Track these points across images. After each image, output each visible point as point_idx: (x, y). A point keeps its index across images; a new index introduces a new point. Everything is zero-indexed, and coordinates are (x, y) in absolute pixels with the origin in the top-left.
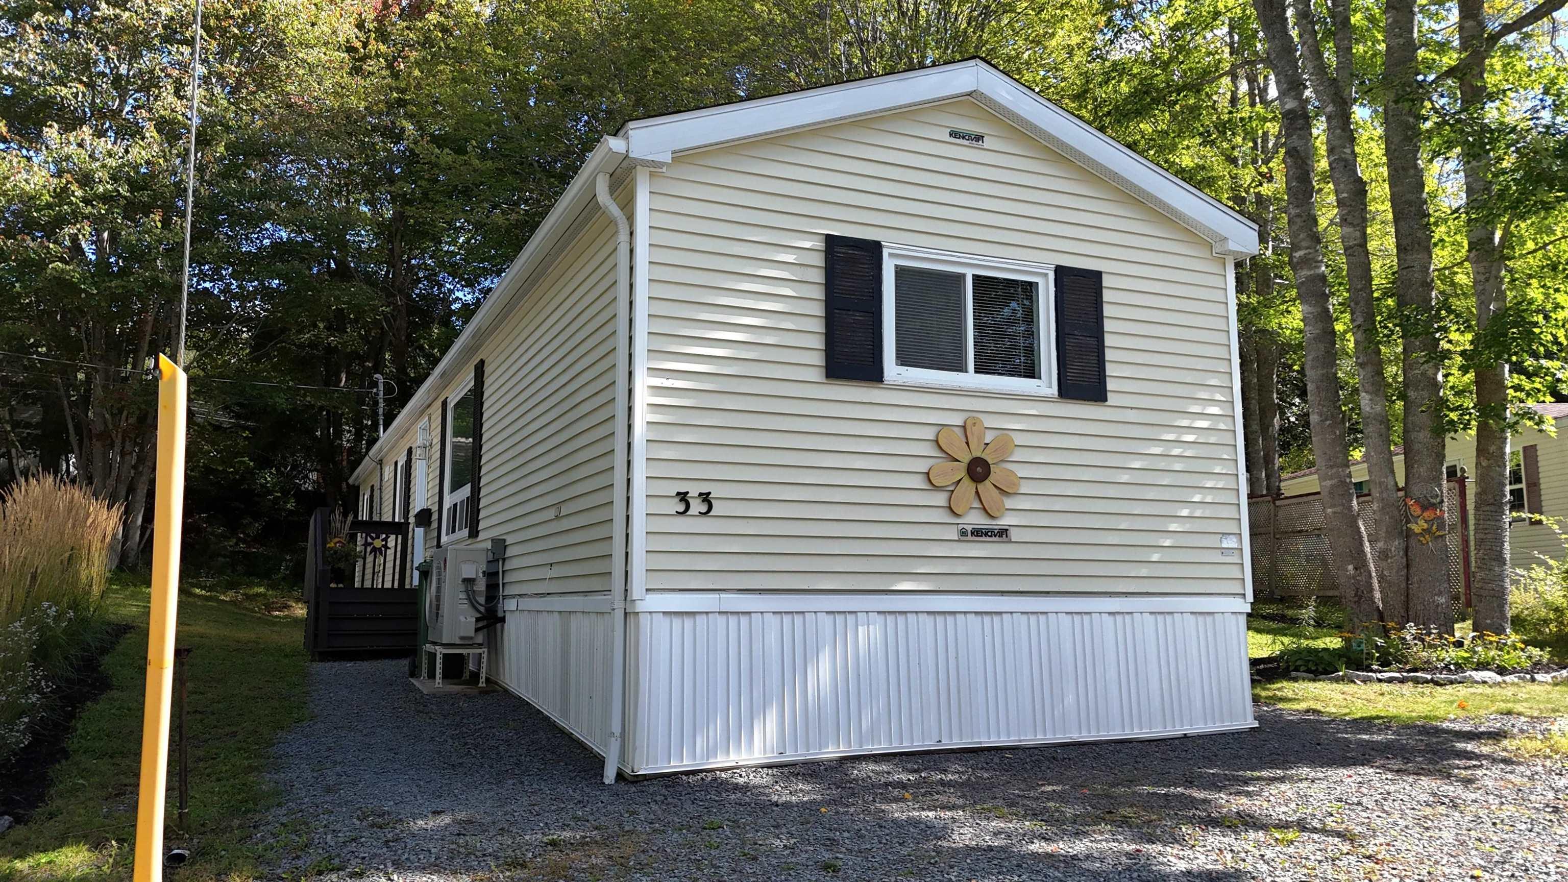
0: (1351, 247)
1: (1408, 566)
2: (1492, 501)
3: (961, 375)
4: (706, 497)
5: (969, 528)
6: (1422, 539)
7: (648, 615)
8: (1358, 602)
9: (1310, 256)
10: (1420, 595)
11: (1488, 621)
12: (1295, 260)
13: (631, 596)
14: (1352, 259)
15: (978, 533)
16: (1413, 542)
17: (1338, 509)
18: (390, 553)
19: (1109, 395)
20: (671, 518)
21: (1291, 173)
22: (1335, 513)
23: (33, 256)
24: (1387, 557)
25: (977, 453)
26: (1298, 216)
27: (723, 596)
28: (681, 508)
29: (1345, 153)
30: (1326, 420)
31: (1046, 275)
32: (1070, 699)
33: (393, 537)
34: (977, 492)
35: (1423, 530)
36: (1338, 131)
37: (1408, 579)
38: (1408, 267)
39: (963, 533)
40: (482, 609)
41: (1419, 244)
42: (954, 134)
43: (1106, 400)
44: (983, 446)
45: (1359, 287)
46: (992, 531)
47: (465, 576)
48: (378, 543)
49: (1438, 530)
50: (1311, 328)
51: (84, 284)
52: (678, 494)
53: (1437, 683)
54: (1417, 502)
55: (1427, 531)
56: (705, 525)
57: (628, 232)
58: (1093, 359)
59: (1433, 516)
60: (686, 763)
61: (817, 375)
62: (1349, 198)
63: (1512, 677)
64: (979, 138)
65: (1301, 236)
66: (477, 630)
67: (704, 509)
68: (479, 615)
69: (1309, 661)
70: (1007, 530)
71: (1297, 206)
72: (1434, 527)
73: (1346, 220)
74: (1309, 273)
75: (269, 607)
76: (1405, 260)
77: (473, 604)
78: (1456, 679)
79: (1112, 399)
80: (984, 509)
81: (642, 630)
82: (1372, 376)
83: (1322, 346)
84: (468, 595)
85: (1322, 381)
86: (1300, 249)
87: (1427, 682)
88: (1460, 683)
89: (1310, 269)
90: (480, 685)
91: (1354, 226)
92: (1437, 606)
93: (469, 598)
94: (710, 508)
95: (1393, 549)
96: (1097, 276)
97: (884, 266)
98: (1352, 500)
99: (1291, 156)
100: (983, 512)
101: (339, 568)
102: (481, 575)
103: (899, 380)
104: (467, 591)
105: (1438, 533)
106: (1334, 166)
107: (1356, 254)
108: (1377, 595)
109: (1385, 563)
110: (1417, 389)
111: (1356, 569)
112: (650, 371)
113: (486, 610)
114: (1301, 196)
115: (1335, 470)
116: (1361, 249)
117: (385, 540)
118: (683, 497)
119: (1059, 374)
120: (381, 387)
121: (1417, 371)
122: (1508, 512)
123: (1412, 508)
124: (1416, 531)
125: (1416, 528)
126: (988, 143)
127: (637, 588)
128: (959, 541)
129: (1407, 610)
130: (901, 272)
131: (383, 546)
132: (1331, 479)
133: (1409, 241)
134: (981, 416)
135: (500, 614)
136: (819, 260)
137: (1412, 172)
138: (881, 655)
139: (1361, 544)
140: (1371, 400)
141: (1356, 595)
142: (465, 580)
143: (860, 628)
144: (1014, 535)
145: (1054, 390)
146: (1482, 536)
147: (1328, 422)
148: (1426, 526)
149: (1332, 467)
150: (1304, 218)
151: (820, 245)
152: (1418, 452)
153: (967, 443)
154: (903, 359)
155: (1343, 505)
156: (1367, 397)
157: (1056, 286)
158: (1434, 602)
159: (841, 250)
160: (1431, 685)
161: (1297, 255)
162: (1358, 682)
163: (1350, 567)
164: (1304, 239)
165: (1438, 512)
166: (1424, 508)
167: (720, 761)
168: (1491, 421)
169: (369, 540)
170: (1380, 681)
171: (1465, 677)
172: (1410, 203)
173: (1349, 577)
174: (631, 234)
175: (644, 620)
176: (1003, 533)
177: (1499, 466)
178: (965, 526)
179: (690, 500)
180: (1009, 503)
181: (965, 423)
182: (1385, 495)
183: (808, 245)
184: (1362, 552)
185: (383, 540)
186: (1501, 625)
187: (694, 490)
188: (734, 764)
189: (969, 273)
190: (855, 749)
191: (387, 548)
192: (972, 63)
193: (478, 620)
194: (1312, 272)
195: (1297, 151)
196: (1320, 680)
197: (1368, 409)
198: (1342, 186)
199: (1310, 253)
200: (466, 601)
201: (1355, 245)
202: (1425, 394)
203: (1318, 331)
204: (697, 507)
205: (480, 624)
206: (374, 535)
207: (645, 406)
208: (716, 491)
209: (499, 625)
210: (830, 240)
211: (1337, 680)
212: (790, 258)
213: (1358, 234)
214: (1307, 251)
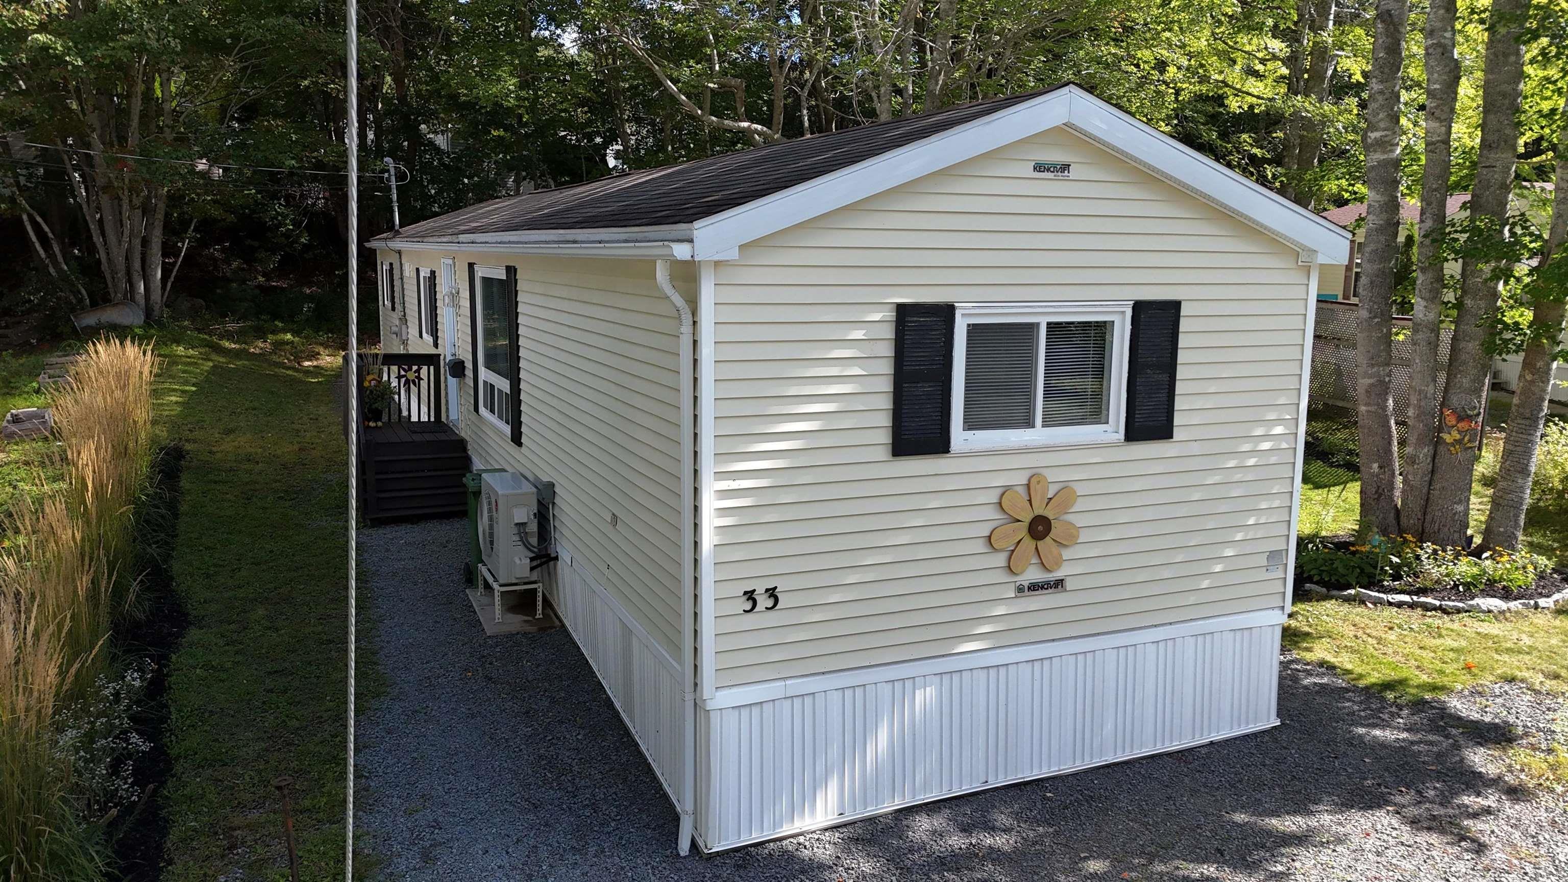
0: (1433, 143)
1: (1433, 471)
2: (1528, 415)
3: (1029, 431)
4: (772, 593)
5: (1026, 584)
6: (1452, 449)
7: (719, 712)
8: (1378, 499)
9: (1387, 139)
10: (1440, 501)
11: (1502, 530)
12: (1369, 141)
13: (702, 696)
14: (1434, 156)
15: (1034, 587)
16: (1442, 449)
17: (1373, 409)
18: (424, 384)
19: (1175, 430)
20: (740, 617)
21: (1380, 41)
22: (1368, 411)
23: (9, 25)
24: (1414, 463)
25: (1039, 511)
26: (1381, 92)
27: (788, 682)
28: (748, 606)
29: (1445, 38)
30: (1375, 317)
31: (1123, 313)
32: (1109, 727)
33: (425, 368)
34: (1037, 548)
35: (1455, 440)
36: (1442, 12)
37: (1430, 484)
38: (1489, 167)
39: (1020, 589)
40: (535, 550)
41: (1506, 142)
42: (1039, 167)
43: (1172, 437)
44: (1046, 501)
45: (1434, 186)
46: (1048, 583)
47: (516, 521)
48: (411, 375)
49: (1469, 441)
50: (1374, 217)
51: (69, 55)
52: (746, 593)
53: (1444, 611)
54: (1454, 411)
55: (1459, 442)
56: (773, 618)
57: (691, 323)
58: (1163, 396)
59: (1467, 427)
60: (756, 837)
61: (883, 453)
62: (1441, 90)
63: (1517, 603)
64: (1065, 167)
65: (1381, 116)
66: (532, 569)
67: (770, 603)
68: (533, 555)
69: (1323, 571)
70: (1062, 580)
71: (1382, 82)
72: (1466, 439)
73: (1433, 114)
74: (1382, 157)
75: (298, 359)
76: (1488, 158)
77: (527, 545)
78: (1463, 608)
79: (1178, 434)
80: (1042, 563)
81: (712, 725)
82: (1432, 283)
83: (1382, 238)
84: (521, 537)
85: (1377, 276)
86: (1376, 130)
87: (1435, 609)
88: (1466, 611)
89: (1384, 152)
90: (537, 617)
91: (1441, 121)
92: (1455, 514)
93: (521, 540)
94: (776, 601)
95: (1421, 455)
96: (1176, 305)
97: (956, 330)
98: (1387, 400)
99: (1383, 21)
100: (1040, 566)
101: (377, 409)
102: (532, 517)
103: (966, 448)
104: (519, 534)
105: (1469, 445)
106: (1430, 51)
107: (1437, 151)
108: (1397, 493)
109: (1411, 468)
110: (1474, 298)
111: (1380, 467)
112: (717, 475)
113: (539, 550)
114: (1386, 70)
115: (1375, 369)
116: (1443, 146)
117: (418, 371)
118: (750, 595)
119: (1127, 418)
120: (392, 171)
121: (1478, 280)
122: (1542, 426)
123: (1448, 418)
124: (1448, 441)
125: (1448, 438)
126: (1074, 173)
127: (707, 688)
128: (1016, 597)
129: (1425, 514)
130: (973, 330)
131: (416, 377)
132: (1370, 377)
133: (1495, 137)
134: (1045, 472)
135: (553, 555)
136: (888, 332)
137: (1512, 59)
138: (936, 716)
139: (1390, 443)
140: (1425, 307)
141: (1376, 492)
142: (518, 525)
143: (917, 691)
144: (1069, 585)
145: (1121, 435)
146: (1511, 448)
147: (1376, 320)
148: (1458, 437)
149: (1373, 366)
150: (1387, 95)
151: (891, 315)
152: (1464, 363)
153: (1030, 501)
154: (970, 424)
155: (1378, 405)
156: (1423, 303)
157: (1132, 324)
158: (1452, 509)
159: (913, 320)
160: (1439, 614)
161: (1373, 135)
162: (1370, 605)
163: (1375, 465)
164: (1382, 120)
165: (1473, 425)
166: (1460, 419)
167: (786, 830)
168: (1545, 341)
169: (403, 373)
170: (1390, 604)
171: (1472, 606)
172: (1504, 95)
173: (1373, 475)
174: (695, 323)
175: (715, 718)
176: (1058, 584)
177: (1543, 382)
178: (1023, 583)
179: (756, 597)
180: (1066, 554)
181: (1029, 480)
182: (1423, 404)
183: (877, 317)
184: (1389, 451)
185: (415, 372)
186: (1513, 533)
187: (760, 588)
188: (798, 831)
189: (1043, 322)
190: (908, 802)
191: (420, 379)
192: (1066, 90)
193: (532, 559)
194: (1385, 156)
195: (1390, 15)
196: (1331, 598)
197: (1421, 316)
198: (1436, 75)
199: (1386, 136)
200: (520, 543)
201: (1438, 141)
202: (1482, 304)
203: (1381, 222)
204: (764, 602)
205: (535, 563)
206: (406, 367)
207: (712, 511)
208: (782, 586)
209: (552, 563)
210: (902, 309)
211: (1348, 600)
212: (859, 334)
213: (1443, 129)
214: (1383, 133)
